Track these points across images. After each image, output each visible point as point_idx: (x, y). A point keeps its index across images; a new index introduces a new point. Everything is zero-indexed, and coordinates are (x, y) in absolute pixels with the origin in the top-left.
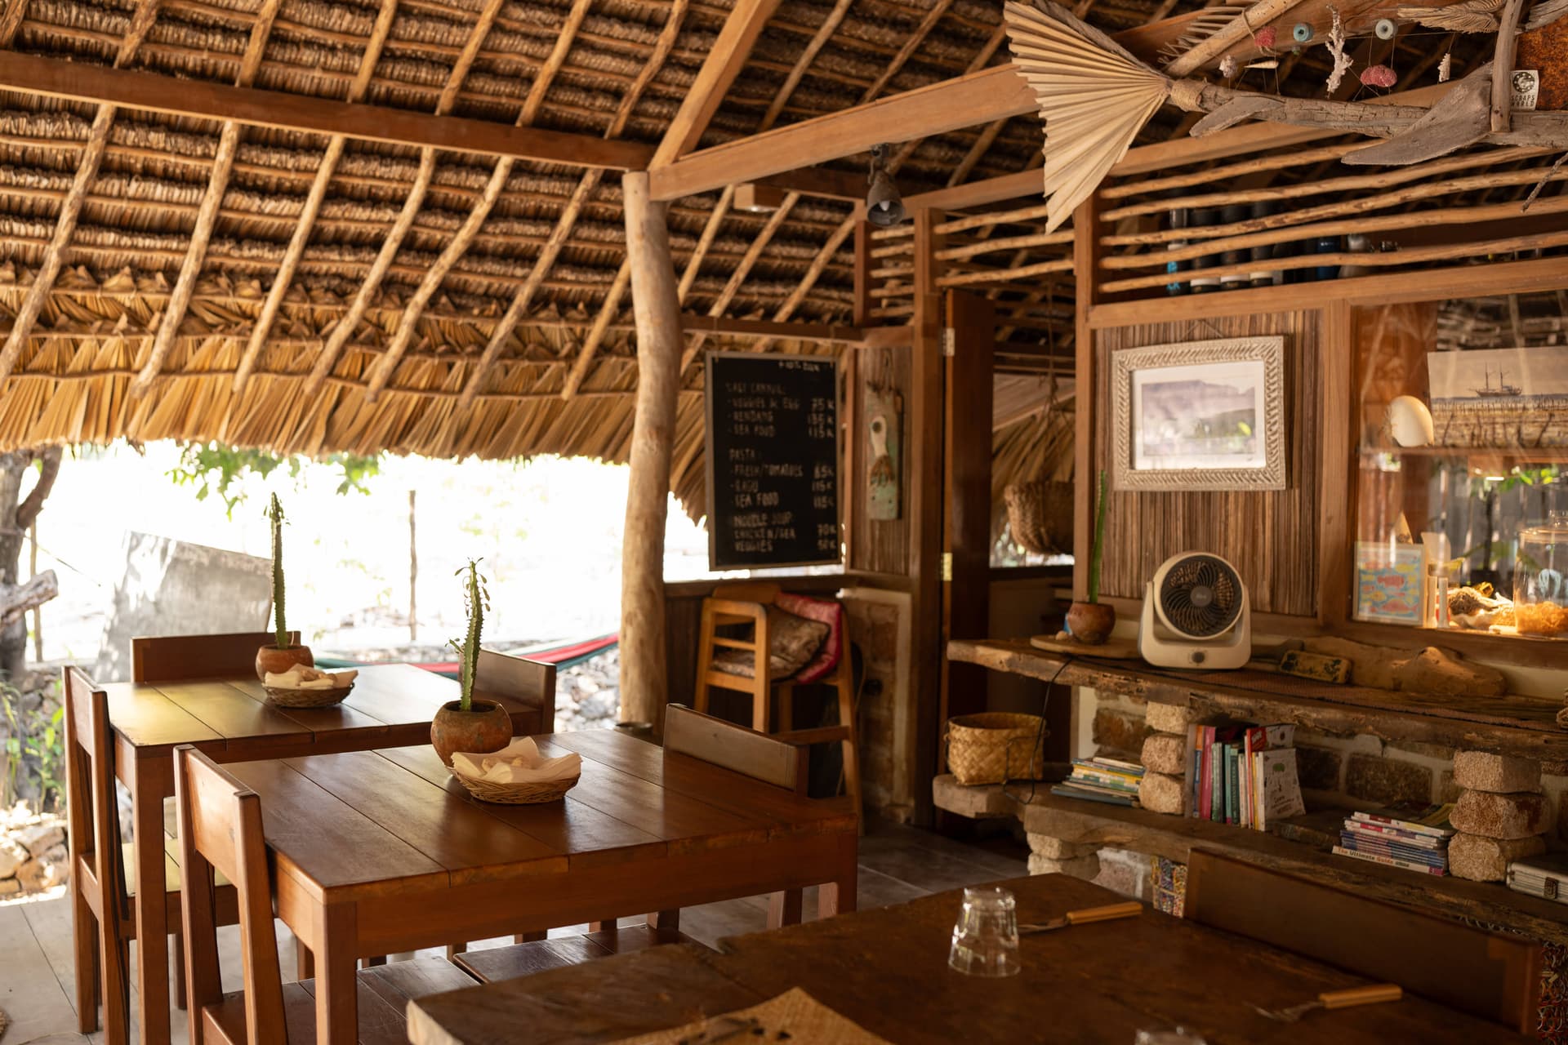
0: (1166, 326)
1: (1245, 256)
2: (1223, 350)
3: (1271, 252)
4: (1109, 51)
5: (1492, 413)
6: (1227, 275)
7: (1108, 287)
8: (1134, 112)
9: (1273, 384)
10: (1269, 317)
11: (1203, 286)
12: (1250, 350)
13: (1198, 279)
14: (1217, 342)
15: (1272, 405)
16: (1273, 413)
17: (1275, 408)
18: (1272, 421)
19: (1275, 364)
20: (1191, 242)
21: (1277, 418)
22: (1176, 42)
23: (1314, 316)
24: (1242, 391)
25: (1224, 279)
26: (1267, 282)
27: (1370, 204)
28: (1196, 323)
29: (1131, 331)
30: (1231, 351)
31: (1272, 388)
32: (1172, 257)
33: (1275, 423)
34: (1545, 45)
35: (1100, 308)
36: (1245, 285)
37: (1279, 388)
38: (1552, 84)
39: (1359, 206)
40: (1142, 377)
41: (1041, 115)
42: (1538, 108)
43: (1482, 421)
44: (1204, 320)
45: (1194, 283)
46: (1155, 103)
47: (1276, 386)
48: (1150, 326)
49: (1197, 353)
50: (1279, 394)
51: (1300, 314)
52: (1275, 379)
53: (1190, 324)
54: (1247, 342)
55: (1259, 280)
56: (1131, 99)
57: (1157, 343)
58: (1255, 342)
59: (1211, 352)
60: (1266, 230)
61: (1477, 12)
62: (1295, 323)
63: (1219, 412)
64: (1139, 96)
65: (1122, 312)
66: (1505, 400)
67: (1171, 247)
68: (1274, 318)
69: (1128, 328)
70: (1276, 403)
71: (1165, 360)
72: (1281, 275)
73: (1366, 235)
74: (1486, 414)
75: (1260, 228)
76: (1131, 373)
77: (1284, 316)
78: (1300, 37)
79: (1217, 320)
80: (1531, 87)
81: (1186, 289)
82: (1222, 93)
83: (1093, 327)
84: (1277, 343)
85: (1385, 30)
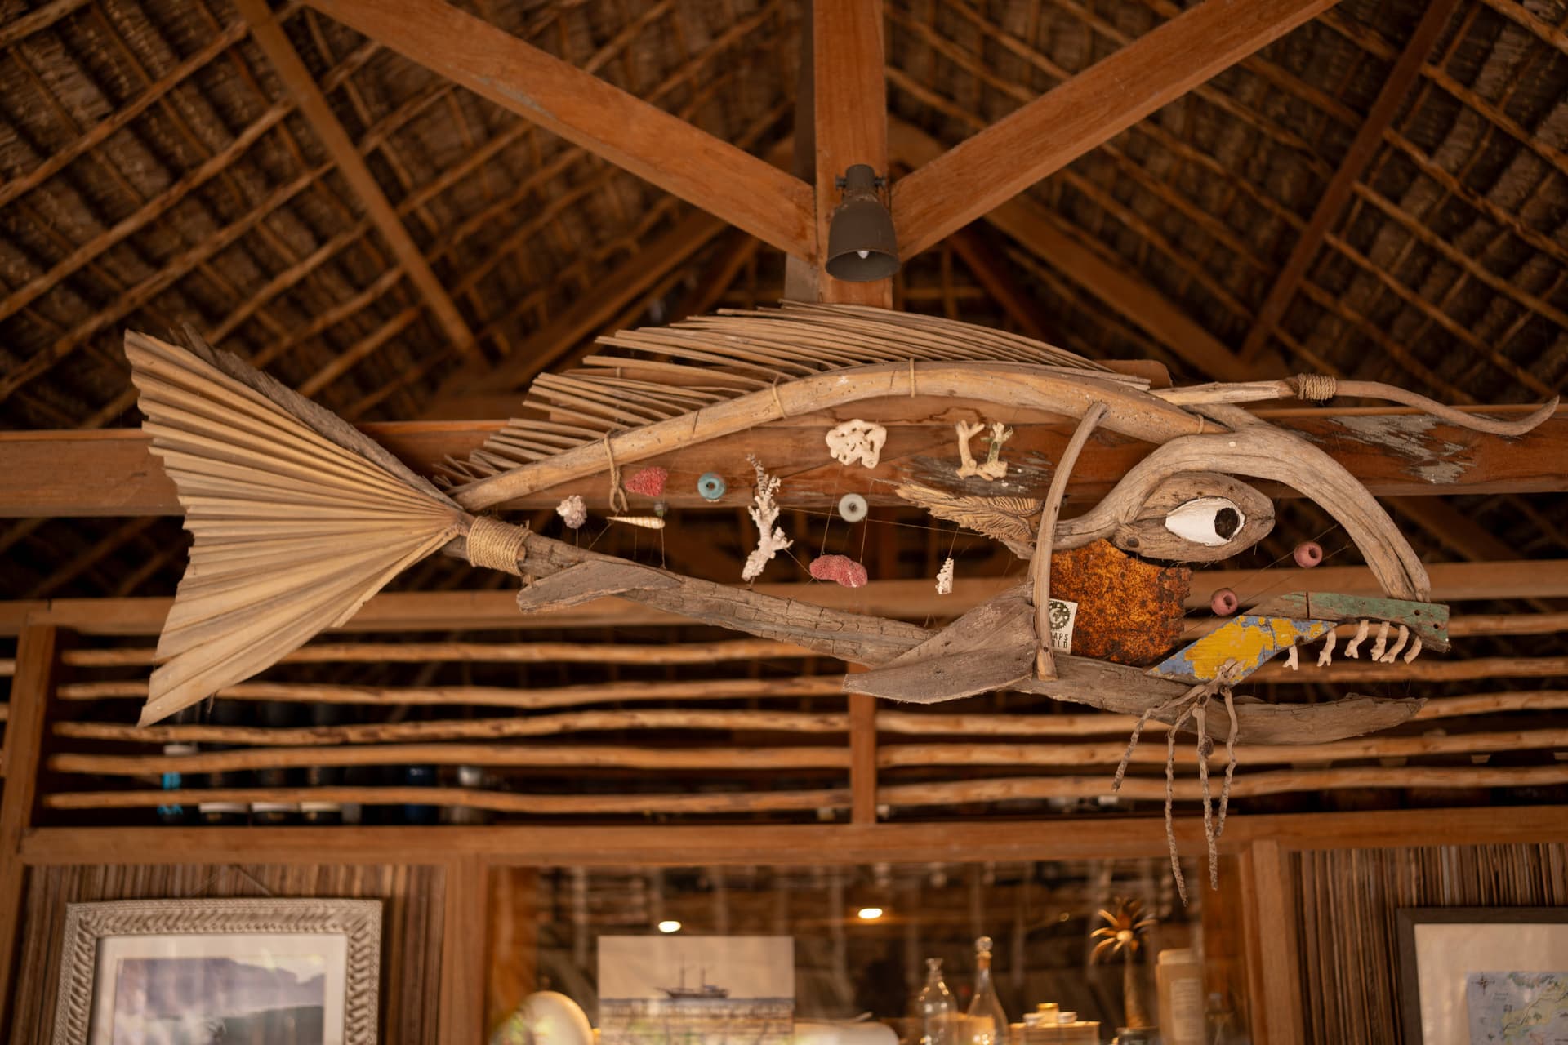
0: (169, 870)
1: (296, 778)
2: (276, 914)
3: (338, 777)
4: (346, 448)
5: (687, 1021)
6: (264, 803)
7: (60, 801)
8: (380, 552)
9: (361, 970)
10: (351, 872)
11: (224, 814)
12: (324, 917)
13: (213, 804)
14: (264, 902)
15: (357, 1002)
16: (357, 1014)
17: (362, 1006)
18: (356, 1026)
19: (366, 941)
20: (205, 747)
21: (365, 1022)
22: (466, 459)
23: (424, 875)
24: (303, 977)
25: (259, 806)
26: (332, 819)
27: (514, 727)
28: (224, 869)
29: (101, 872)
30: (289, 918)
31: (358, 976)
32: (170, 767)
33: (361, 1030)
34: (1077, 574)
35: (44, 833)
36: (295, 819)
37: (371, 977)
38: (1088, 624)
39: (498, 728)
40: (118, 950)
41: (187, 525)
42: (1074, 652)
43: (672, 1031)
44: (239, 866)
45: (205, 807)
46: (430, 544)
47: (365, 974)
48: (136, 869)
49: (227, 917)
50: (370, 985)
51: (402, 870)
52: (365, 963)
53: (211, 870)
54: (319, 906)
55: (320, 813)
56: (383, 529)
57: (148, 896)
58: (332, 907)
59: (253, 917)
60: (346, 744)
61: (1004, 513)
62: (394, 881)
63: (260, 1008)
64: (400, 528)
65: (89, 842)
66: (705, 1003)
67: (170, 750)
68: (359, 871)
69: (94, 867)
70: (365, 999)
71: (170, 926)
72: (358, 810)
73: (485, 769)
74: (678, 1022)
75: (338, 740)
76: (99, 940)
77: (377, 872)
78: (709, 493)
79: (259, 868)
80: (1065, 622)
81: (191, 817)
82: (561, 549)
83: (28, 861)
84: (372, 912)
85: (853, 508)
